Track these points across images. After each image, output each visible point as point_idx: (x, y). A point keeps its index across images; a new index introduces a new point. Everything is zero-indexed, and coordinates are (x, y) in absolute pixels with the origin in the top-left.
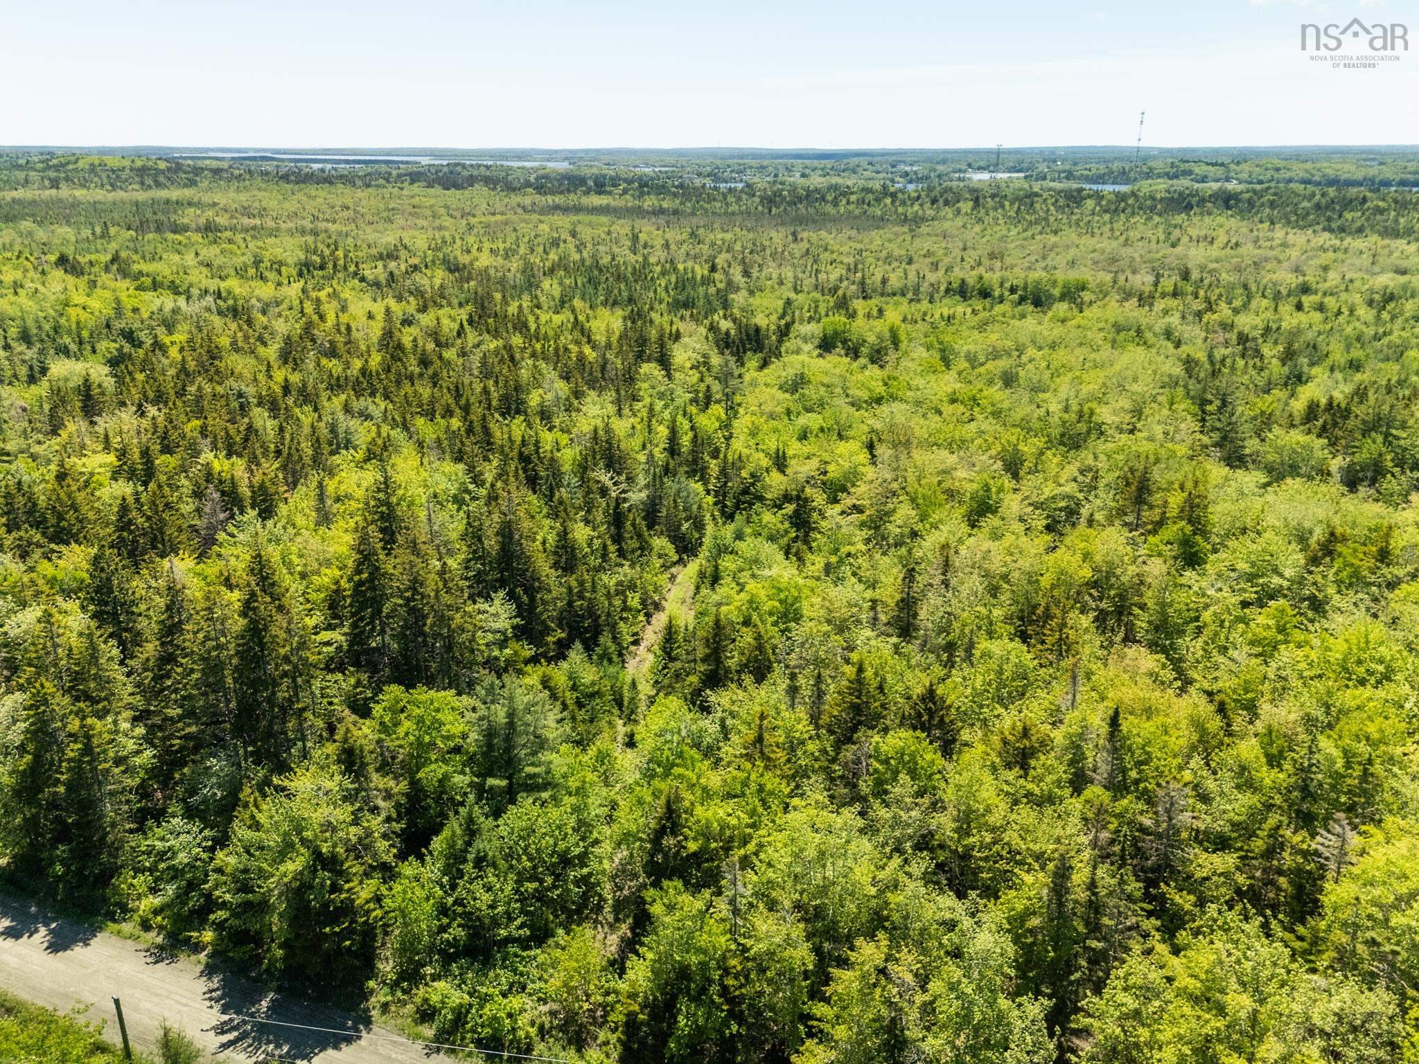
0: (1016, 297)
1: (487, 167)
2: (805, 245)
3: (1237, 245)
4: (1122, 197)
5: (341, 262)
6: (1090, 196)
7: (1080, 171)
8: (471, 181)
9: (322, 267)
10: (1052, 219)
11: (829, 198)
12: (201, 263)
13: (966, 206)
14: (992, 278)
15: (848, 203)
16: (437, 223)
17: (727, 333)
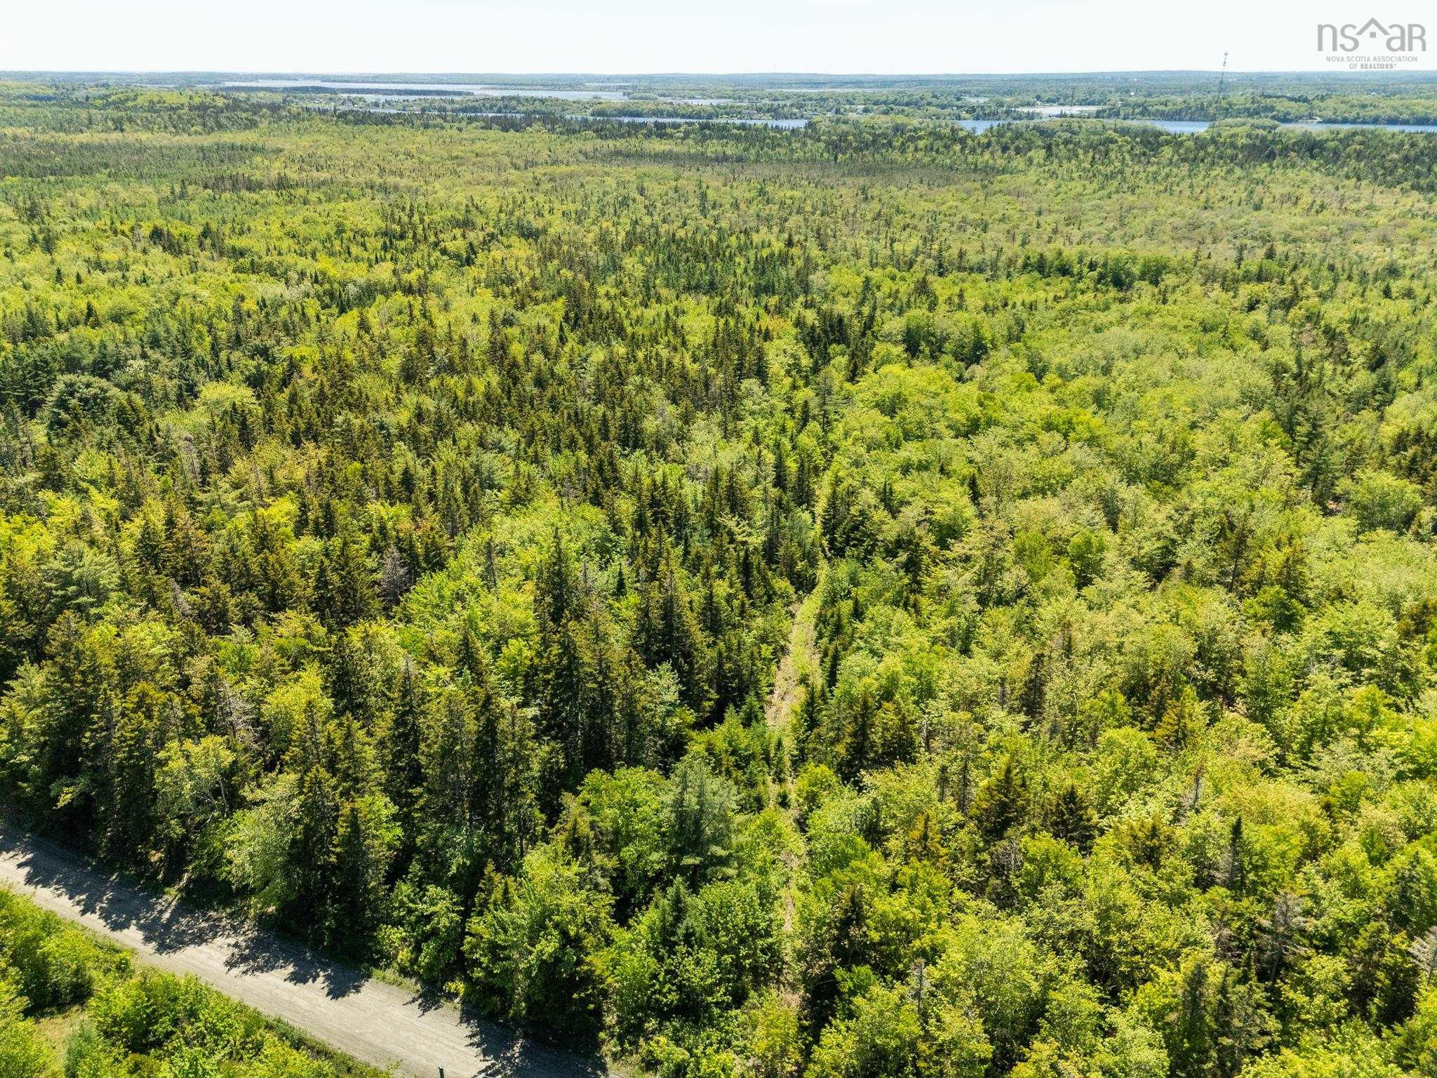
0: (1095, 274)
1: (542, 101)
2: (875, 206)
3: (1322, 207)
4: (1200, 143)
5: (420, 230)
6: (1167, 143)
7: (1154, 103)
8: (529, 120)
9: (402, 237)
10: (1128, 171)
11: (896, 144)
12: (287, 234)
13: (1038, 155)
14: (1071, 253)
15: (916, 150)
16: (504, 176)
17: (813, 327)
